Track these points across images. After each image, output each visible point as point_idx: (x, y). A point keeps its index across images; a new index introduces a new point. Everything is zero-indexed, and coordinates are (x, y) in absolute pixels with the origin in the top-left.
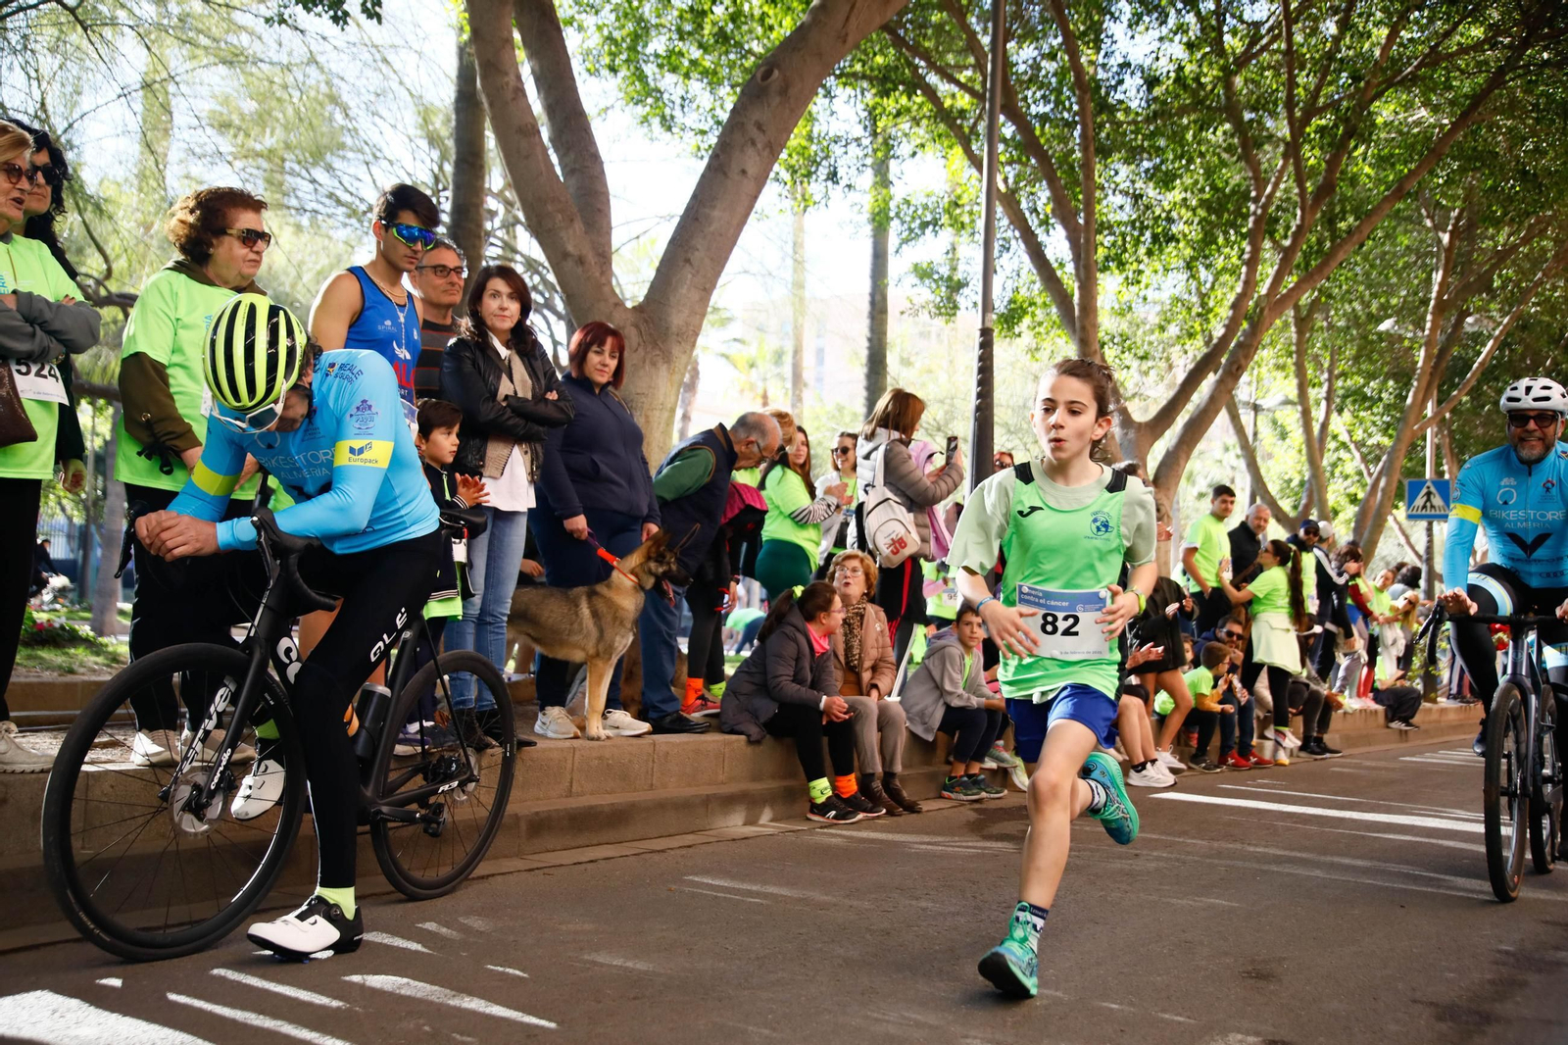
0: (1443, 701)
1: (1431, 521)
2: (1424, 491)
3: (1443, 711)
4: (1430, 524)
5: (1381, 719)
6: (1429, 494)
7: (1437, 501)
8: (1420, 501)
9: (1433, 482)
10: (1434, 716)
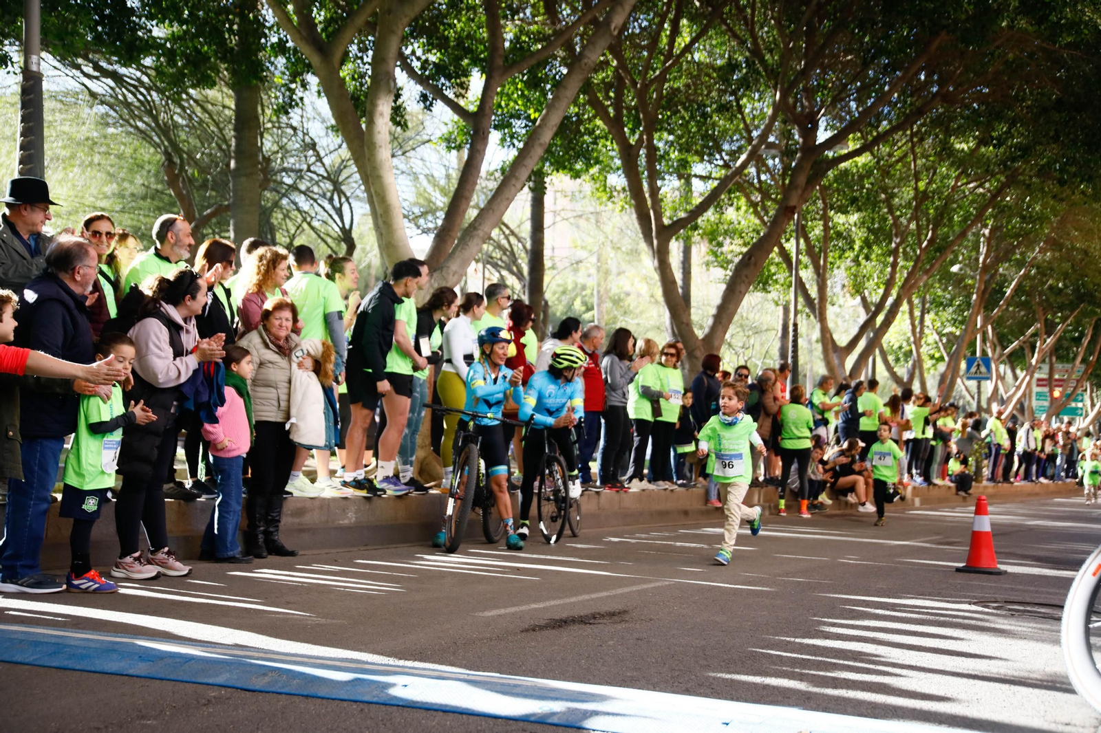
0: (985, 483)
1: (979, 380)
2: (976, 364)
3: (985, 487)
4: (979, 382)
5: (954, 490)
6: (978, 365)
7: (983, 369)
8: (973, 369)
9: (982, 359)
10: (981, 490)
